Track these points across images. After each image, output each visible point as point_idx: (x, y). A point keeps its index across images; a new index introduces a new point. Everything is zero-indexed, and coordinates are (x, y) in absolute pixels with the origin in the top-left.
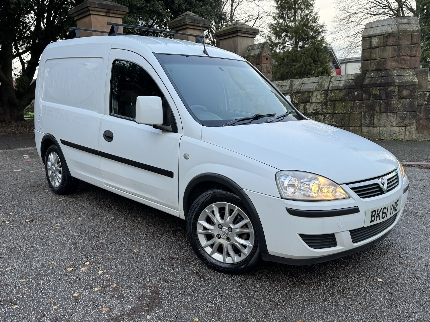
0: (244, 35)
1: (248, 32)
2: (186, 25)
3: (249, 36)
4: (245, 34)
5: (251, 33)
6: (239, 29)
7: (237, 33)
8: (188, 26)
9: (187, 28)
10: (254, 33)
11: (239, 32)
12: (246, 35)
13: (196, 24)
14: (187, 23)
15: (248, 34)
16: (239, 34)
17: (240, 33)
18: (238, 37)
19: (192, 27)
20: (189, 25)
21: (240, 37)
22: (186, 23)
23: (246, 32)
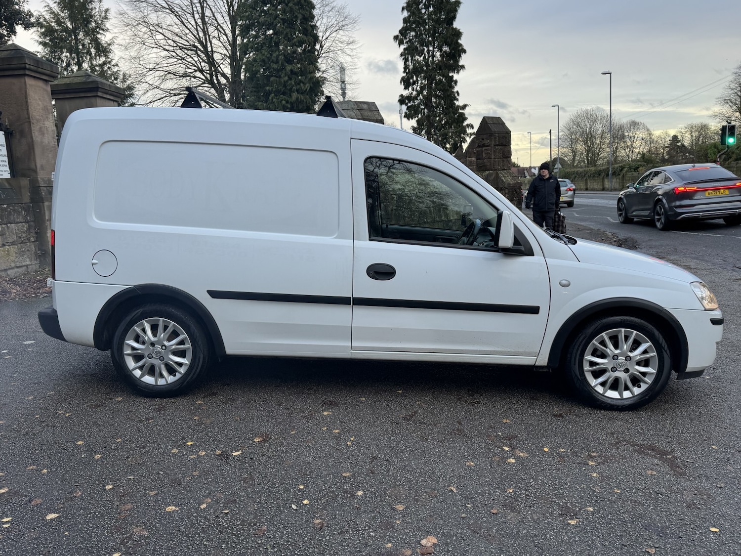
0: (105, 96)
1: (111, 92)
2: (25, 68)
3: (112, 98)
4: (107, 94)
5: (116, 94)
6: (100, 86)
7: (97, 91)
8: (27, 72)
9: (25, 75)
10: (118, 94)
11: (100, 90)
12: (108, 97)
13: (40, 70)
14: (27, 66)
15: (111, 95)
16: (100, 94)
17: (100, 92)
18: (97, 98)
19: (33, 74)
20: (29, 70)
21: (100, 98)
22: (25, 67)
23: (110, 92)
